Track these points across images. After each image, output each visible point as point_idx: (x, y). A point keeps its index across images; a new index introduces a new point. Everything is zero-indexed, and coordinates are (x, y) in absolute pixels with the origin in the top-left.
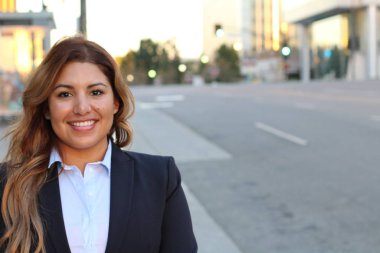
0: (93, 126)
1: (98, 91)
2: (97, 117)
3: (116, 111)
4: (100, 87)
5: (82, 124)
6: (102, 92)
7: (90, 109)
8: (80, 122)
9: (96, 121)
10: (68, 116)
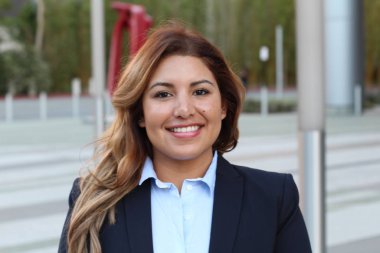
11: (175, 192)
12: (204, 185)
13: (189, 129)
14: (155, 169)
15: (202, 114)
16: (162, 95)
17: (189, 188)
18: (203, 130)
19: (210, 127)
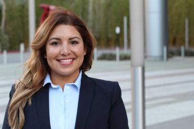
0: (72, 62)
1: (75, 41)
2: (74, 57)
3: (85, 54)
4: (76, 39)
5: (65, 61)
6: (77, 43)
7: (70, 52)
8: (64, 59)
9: (74, 59)
10: (57, 56)
11: (61, 90)
12: (75, 86)
13: (68, 60)
14: (51, 79)
15: (74, 53)
16: (55, 44)
17: (67, 88)
18: (75, 61)
19: (78, 59)
